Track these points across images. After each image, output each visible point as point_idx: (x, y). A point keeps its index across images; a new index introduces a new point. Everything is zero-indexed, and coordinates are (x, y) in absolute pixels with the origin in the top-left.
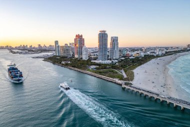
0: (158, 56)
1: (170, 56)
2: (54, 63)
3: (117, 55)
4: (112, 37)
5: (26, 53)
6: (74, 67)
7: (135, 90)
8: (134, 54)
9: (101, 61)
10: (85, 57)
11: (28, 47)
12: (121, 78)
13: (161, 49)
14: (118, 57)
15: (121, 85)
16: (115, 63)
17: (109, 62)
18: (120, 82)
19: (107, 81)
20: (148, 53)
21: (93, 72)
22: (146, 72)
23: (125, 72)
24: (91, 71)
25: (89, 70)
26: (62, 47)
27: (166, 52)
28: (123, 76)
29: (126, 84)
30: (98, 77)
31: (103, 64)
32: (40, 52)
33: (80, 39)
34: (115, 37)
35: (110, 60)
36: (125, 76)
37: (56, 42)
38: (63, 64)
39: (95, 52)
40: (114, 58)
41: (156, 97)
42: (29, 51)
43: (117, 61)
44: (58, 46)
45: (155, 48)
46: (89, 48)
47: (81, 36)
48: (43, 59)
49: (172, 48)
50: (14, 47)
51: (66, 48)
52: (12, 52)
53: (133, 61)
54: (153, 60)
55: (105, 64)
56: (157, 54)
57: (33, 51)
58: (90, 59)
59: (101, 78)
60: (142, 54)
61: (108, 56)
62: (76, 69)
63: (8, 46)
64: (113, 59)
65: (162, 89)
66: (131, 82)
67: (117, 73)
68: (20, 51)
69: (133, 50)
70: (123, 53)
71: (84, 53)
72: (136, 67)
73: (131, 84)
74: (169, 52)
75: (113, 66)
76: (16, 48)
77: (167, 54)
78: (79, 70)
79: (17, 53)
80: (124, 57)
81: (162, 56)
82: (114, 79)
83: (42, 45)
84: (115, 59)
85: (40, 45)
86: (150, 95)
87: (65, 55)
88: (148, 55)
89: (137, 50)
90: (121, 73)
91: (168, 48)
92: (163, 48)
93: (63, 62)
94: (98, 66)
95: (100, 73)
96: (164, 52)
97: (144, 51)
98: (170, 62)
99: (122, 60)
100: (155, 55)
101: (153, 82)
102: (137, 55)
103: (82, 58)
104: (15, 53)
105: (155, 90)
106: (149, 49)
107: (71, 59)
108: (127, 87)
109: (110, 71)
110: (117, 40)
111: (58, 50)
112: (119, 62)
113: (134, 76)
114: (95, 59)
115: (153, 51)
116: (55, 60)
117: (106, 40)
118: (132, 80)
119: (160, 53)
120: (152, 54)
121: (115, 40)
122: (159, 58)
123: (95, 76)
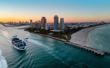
1: (91, 28)
2: (30, 32)
4: (61, 19)
5: (13, 26)
7: (71, 44)
9: (55, 30)
10: (47, 29)
14: (64, 28)
15: (65, 42)
17: (59, 31)
18: (64, 40)
21: (51, 36)
22: (77, 36)
23: (67, 36)
25: (49, 35)
26: (34, 23)
29: (67, 41)
35: (60, 30)
36: (67, 38)
37: (31, 21)
38: (35, 32)
39: (52, 26)
41: (79, 46)
43: (63, 30)
44: (32, 23)
45: (85, 23)
47: (45, 18)
48: (24, 30)
49: (94, 23)
51: (36, 24)
53: (72, 30)
54: (82, 30)
55: (57, 32)
56: (85, 26)
58: (49, 29)
59: (55, 39)
60: (77, 27)
61: (59, 28)
64: (62, 29)
66: (69, 40)
67: (63, 36)
69: (73, 24)
70: (67, 26)
71: (46, 26)
72: (73, 33)
74: (92, 25)
75: (61, 33)
77: (90, 26)
78: (44, 35)
79: (8, 26)
80: (67, 28)
81: (87, 28)
84: (63, 29)
86: (77, 46)
87: (36, 27)
88: (80, 27)
89: (75, 24)
90: (65, 36)
91: (92, 23)
93: (35, 31)
94: (53, 33)
95: (55, 36)
97: (78, 25)
98: (90, 31)
99: (66, 30)
100: (84, 27)
101: (80, 40)
103: (45, 29)
104: (6, 26)
106: (82, 24)
107: (39, 29)
108: (67, 43)
109: (60, 35)
110: (63, 20)
111: (32, 25)
112: (64, 31)
113: (71, 37)
114: (52, 29)
116: (30, 30)
118: (70, 40)
119: (87, 26)
122: (85, 29)
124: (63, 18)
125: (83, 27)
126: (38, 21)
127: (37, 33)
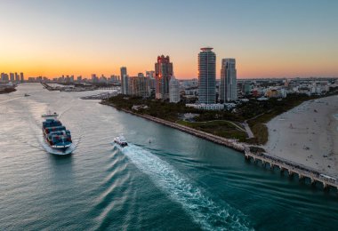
0: (314, 96)
2: (119, 108)
3: (234, 94)
4: (224, 60)
5: (71, 90)
6: (155, 115)
7: (271, 163)
8: (267, 91)
9: (203, 105)
10: (173, 98)
11: (75, 79)
12: (243, 138)
13: (320, 81)
14: (235, 97)
16: (231, 110)
17: (219, 106)
18: (240, 145)
19: (217, 143)
20: (295, 89)
21: (188, 125)
22: (291, 127)
23: (251, 126)
25: (181, 122)
26: (134, 79)
27: (331, 89)
28: (246, 135)
29: (252, 150)
30: (198, 136)
31: (207, 111)
32: (95, 89)
33: (164, 64)
34: (231, 60)
35: (222, 102)
36: (251, 135)
37: (124, 70)
38: (135, 111)
39: (194, 88)
40: (229, 99)
41: (313, 178)
42: (76, 85)
43: (233, 105)
44: (126, 78)
45: (309, 81)
46: (182, 81)
47: (168, 58)
48: (100, 101)
50: (52, 79)
51: (140, 81)
52: (47, 87)
53: (266, 105)
54: (305, 104)
55: (211, 111)
56: (313, 91)
57: (83, 86)
58: (183, 101)
59: (205, 138)
60: (284, 92)
61: (217, 96)
62: (158, 120)
63: (40, 77)
64: (227, 102)
65: (326, 162)
66: (262, 147)
67: (234, 128)
68: (62, 86)
69: (265, 84)
70: (246, 90)
71: (172, 89)
72: (273, 117)
73: (263, 151)
75: (226, 114)
76: (55, 81)
78: (163, 121)
79: (57, 89)
80: (247, 97)
81: (323, 96)
82: (230, 140)
83: (99, 76)
84: (230, 102)
85: (94, 75)
86: (301, 174)
87: (138, 93)
88: (295, 94)
89: (273, 84)
90: (243, 127)
92: (324, 79)
93: (135, 107)
94: (198, 115)
95: (203, 128)
96: (327, 88)
97: (286, 85)
99: (244, 104)
100: (309, 94)
101: (308, 148)
102: (274, 95)
103: (168, 100)
104: (52, 89)
105: (310, 164)
106: (296, 81)
107: (148, 101)
108: (255, 156)
109: (221, 125)
110: (234, 66)
111: (127, 84)
112: (238, 107)
113: (267, 135)
114: (193, 101)
115: (304, 86)
116: (120, 103)
117: (213, 65)
118: (264, 143)
119: (319, 90)
120: (302, 92)
121: (229, 65)
122: (316, 100)
123: (193, 134)
124: (233, 60)
125: (306, 92)
126: (148, 73)
127: (140, 113)
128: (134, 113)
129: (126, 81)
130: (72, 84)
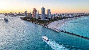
4: (48, 10)
9: (42, 19)
11: (14, 13)
17: (45, 19)
24: (37, 22)
32: (19, 16)
34: (49, 9)
37: (26, 11)
42: (14, 15)
47: (36, 9)
51: (30, 14)
52: (6, 16)
57: (16, 15)
63: (4, 13)
68: (10, 15)
70: (54, 16)
71: (36, 16)
76: (8, 14)
78: (33, 22)
79: (9, 16)
87: (29, 17)
90: (47, 23)
94: (40, 21)
99: (52, 19)
104: (8, 16)
116: (24, 19)
121: (49, 11)
127: (28, 21)
128: (27, 21)
129: (27, 14)
130: (13, 15)
